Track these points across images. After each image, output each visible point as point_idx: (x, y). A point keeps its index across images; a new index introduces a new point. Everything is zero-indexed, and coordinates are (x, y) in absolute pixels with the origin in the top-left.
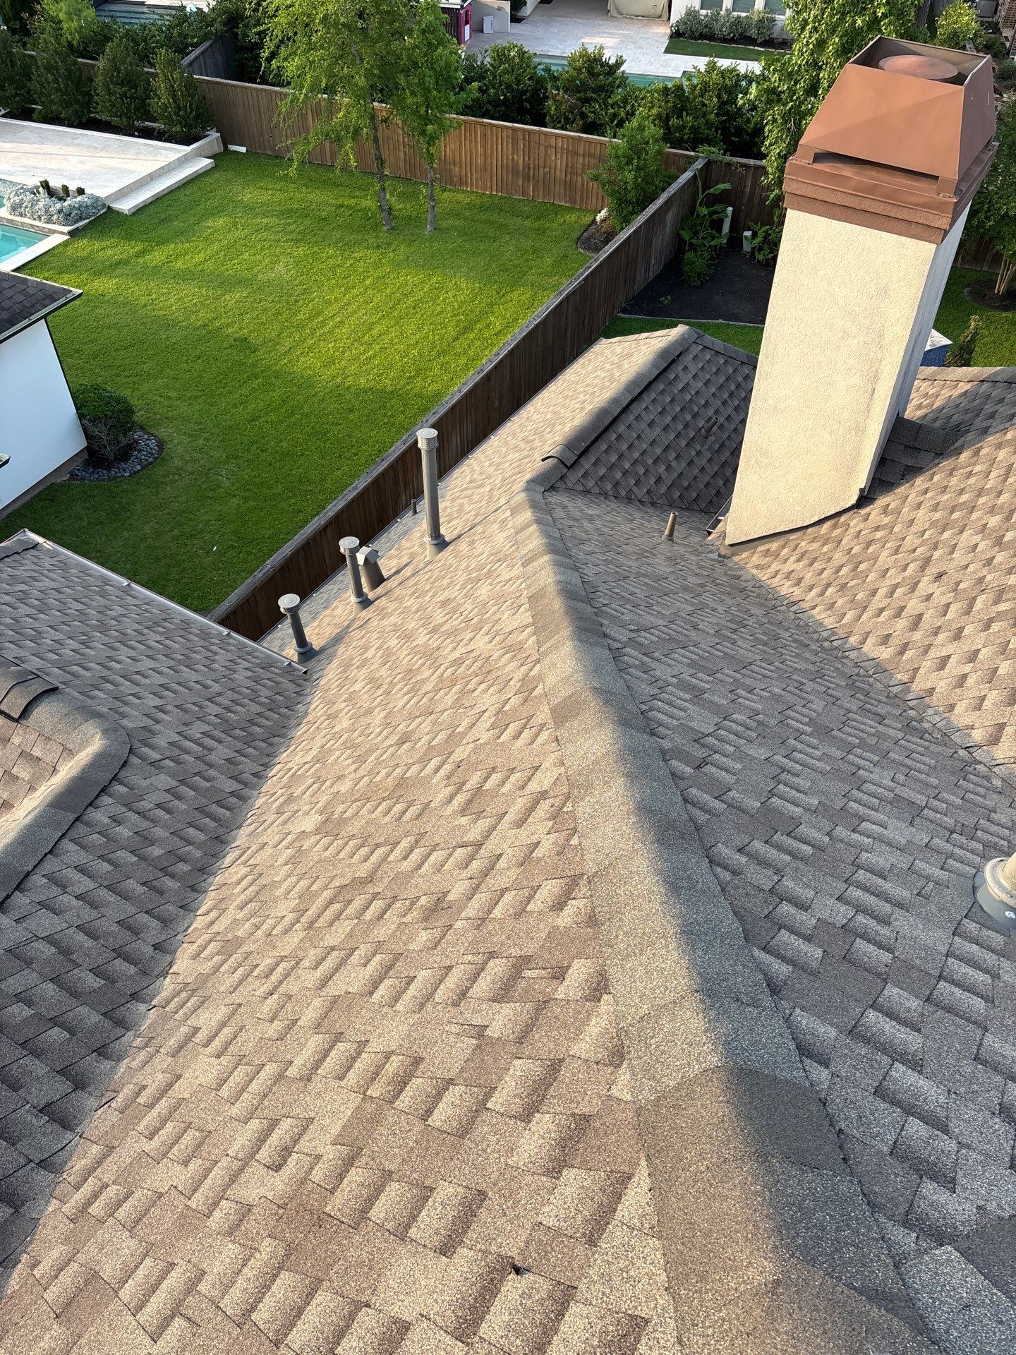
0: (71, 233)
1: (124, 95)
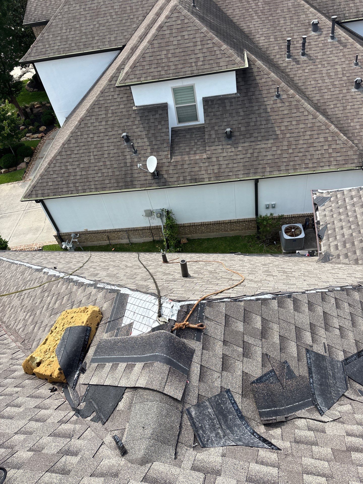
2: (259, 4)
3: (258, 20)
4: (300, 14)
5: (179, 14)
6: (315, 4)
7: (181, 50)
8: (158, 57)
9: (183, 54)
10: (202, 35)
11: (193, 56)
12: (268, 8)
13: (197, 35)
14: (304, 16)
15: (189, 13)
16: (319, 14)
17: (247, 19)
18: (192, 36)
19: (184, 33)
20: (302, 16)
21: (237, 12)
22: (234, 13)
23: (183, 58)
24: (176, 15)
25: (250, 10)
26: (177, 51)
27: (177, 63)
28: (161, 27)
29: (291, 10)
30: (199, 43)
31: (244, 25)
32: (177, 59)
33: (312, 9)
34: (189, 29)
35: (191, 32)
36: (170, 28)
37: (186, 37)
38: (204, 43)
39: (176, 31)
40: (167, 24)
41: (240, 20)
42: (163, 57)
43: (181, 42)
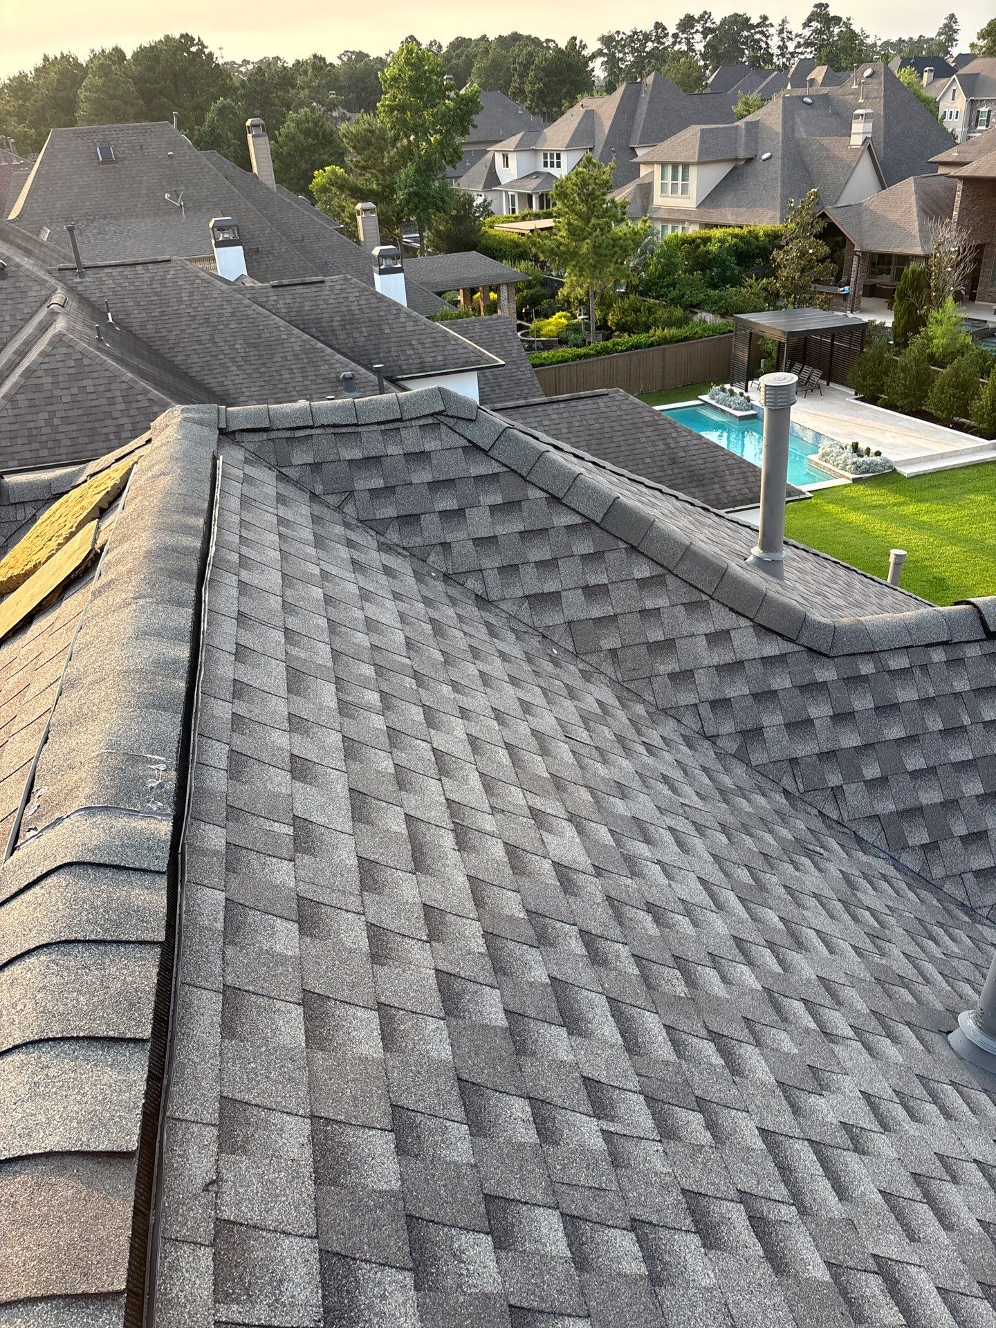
0: (855, 480)
1: (954, 395)
2: (238, 346)
3: (239, 372)
4: (319, 363)
5: (70, 350)
6: (344, 350)
7: (81, 412)
8: (31, 425)
9: (85, 419)
10: (124, 386)
11: (109, 422)
12: (256, 353)
13: (113, 386)
14: (327, 367)
15: (92, 349)
16: (353, 364)
17: (215, 371)
18: (101, 388)
19: (85, 383)
20: (322, 368)
21: (194, 358)
22: (189, 361)
23: (88, 425)
24: (64, 350)
25: (222, 356)
26: (75, 413)
27: (75, 434)
28: (29, 372)
29: (300, 357)
30: (120, 400)
31: (212, 381)
32: (74, 427)
33: (339, 356)
34: (95, 375)
35: (101, 381)
36: (52, 372)
37: (90, 389)
38: (130, 399)
39: (66, 378)
40: (44, 367)
41: (203, 373)
42: (42, 423)
43: (79, 398)
